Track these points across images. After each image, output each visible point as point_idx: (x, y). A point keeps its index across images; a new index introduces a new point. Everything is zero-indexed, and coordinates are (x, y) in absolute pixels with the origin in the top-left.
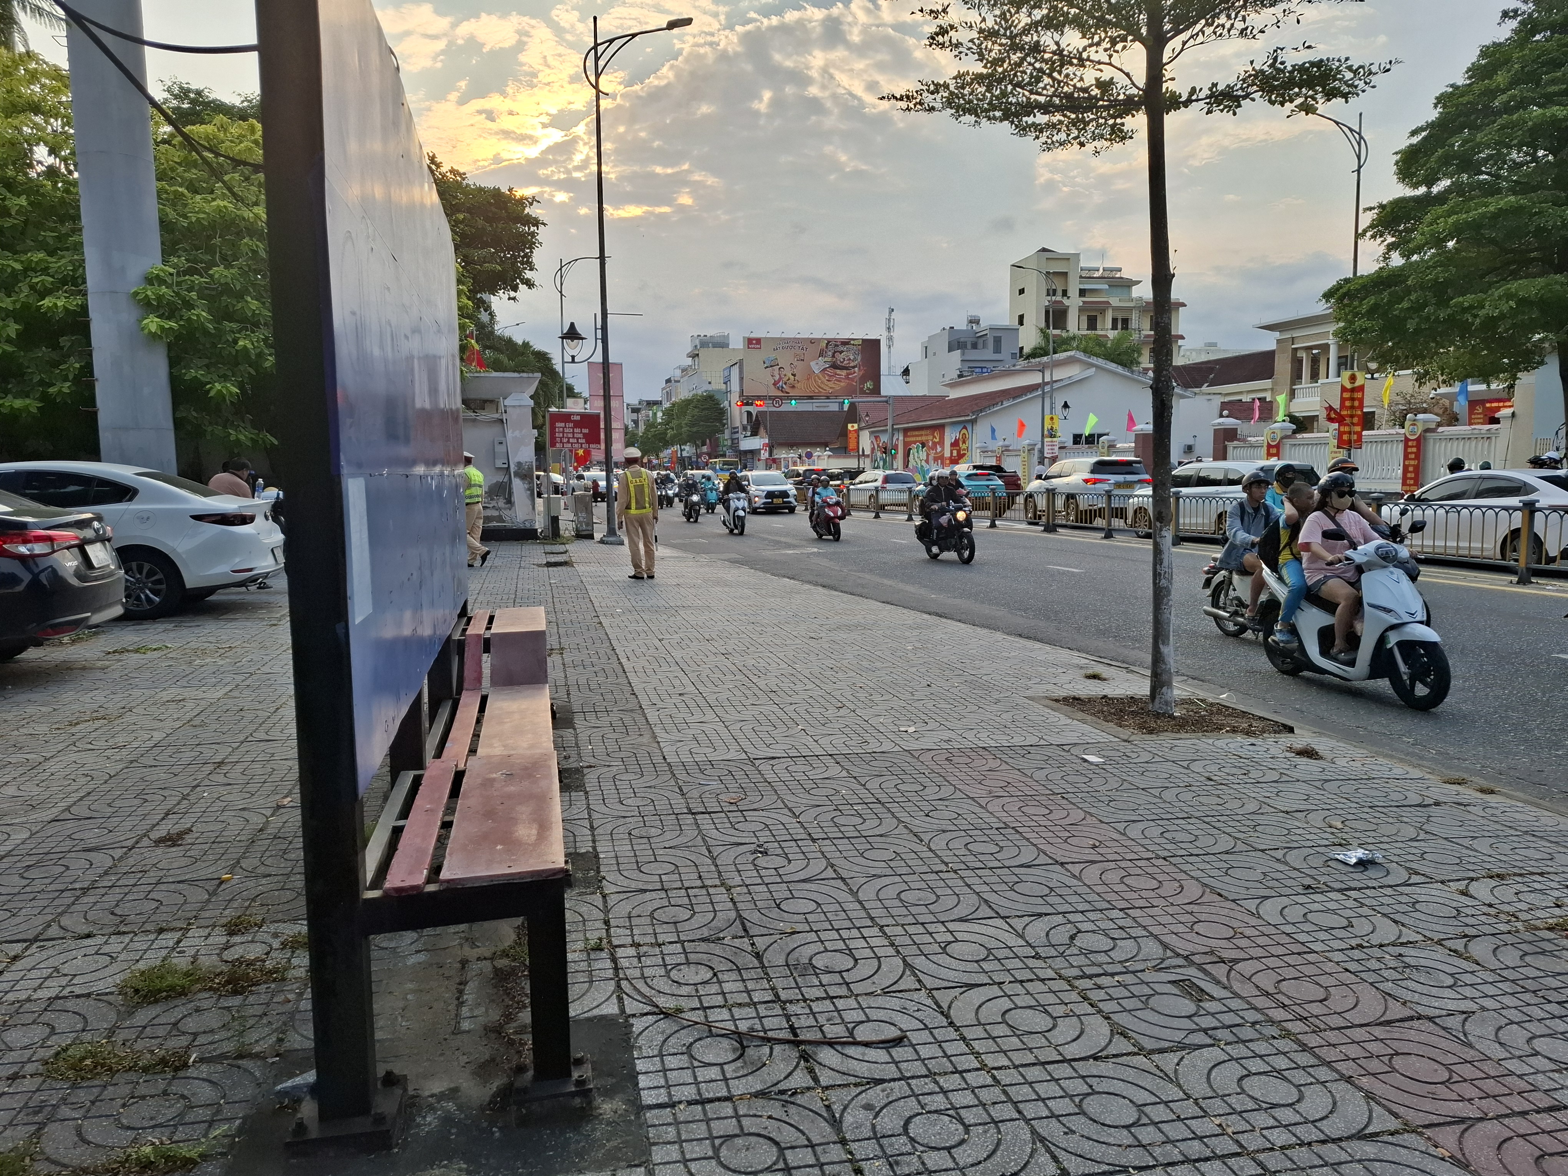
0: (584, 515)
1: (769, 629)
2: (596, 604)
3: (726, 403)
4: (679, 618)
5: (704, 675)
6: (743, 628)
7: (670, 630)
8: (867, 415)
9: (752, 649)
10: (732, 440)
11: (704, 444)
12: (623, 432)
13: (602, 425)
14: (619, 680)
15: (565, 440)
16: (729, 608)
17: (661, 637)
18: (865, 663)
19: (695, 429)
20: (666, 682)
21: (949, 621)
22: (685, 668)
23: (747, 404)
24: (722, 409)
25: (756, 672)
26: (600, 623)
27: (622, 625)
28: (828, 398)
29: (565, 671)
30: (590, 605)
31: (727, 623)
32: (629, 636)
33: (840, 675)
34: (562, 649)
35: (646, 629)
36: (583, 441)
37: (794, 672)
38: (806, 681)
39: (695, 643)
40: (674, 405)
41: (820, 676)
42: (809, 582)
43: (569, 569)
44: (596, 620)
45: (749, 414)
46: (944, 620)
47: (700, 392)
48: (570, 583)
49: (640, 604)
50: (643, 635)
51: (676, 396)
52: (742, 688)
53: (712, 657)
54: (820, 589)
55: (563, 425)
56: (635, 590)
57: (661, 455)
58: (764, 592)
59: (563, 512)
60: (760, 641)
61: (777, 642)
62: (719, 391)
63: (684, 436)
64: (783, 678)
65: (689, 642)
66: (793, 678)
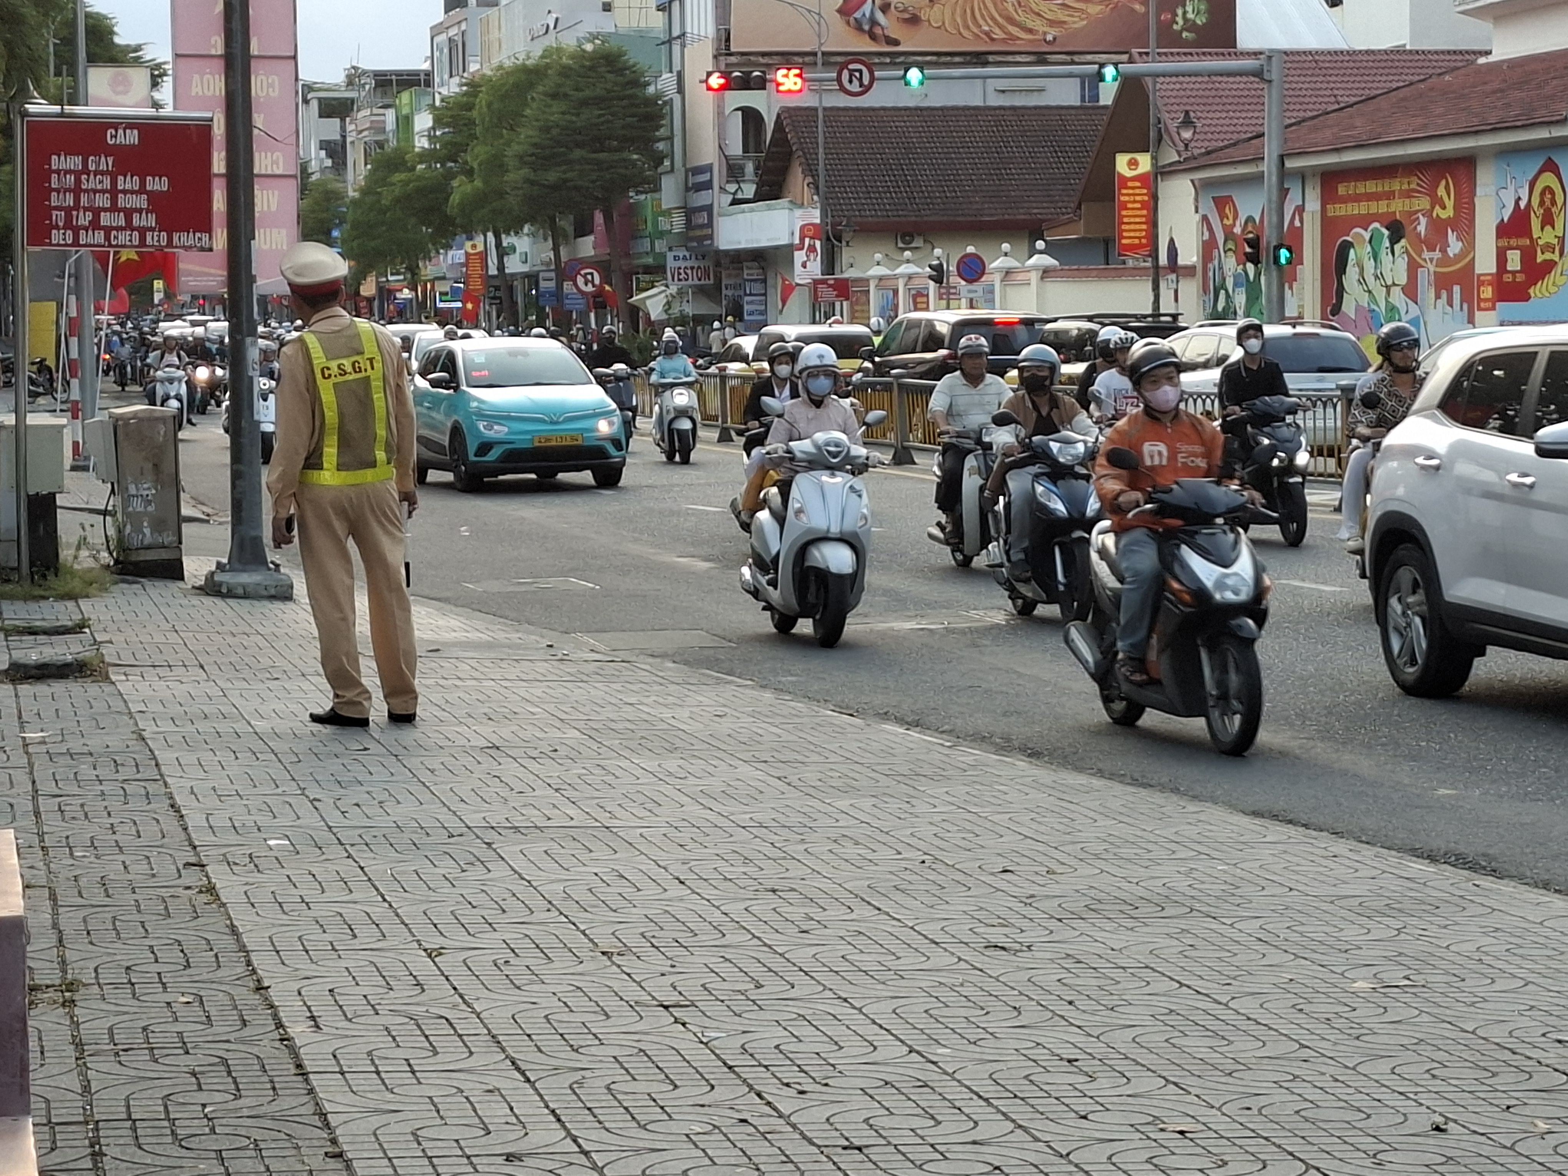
0: (148, 489)
1: (835, 912)
2: (195, 820)
3: (666, 82)
4: (499, 870)
5: (596, 1084)
6: (735, 909)
7: (467, 915)
8: (1187, 122)
9: (773, 986)
10: (689, 212)
11: (583, 229)
12: (292, 187)
13: (219, 164)
14: (285, 1103)
15: (84, 219)
16: (684, 836)
17: (434, 941)
18: (1198, 1044)
19: (552, 176)
20: (454, 1109)
21: (1507, 887)
22: (526, 1055)
23: (746, 83)
24: (652, 101)
25: (790, 1074)
26: (211, 889)
27: (290, 895)
28: (1041, 58)
29: (82, 1068)
30: (170, 823)
31: (676, 890)
32: (316, 938)
33: (1104, 1084)
34: (71, 986)
35: (379, 911)
36: (151, 220)
37: (931, 1075)
38: (975, 1107)
39: (562, 962)
40: (473, 86)
41: (1028, 1090)
42: (980, 739)
43: (93, 689)
44: (192, 877)
45: (751, 117)
46: (1487, 882)
47: (569, 41)
48: (95, 743)
49: (356, 817)
50: (367, 935)
51: (485, 56)
52: (739, 1133)
53: (625, 1019)
54: (1022, 765)
55: (74, 162)
56: (334, 766)
57: (428, 270)
58: (811, 776)
59: (71, 480)
60: (802, 956)
61: (868, 961)
62: (641, 36)
63: (513, 201)
64: (890, 1098)
65: (535, 961)
66: (925, 1098)
